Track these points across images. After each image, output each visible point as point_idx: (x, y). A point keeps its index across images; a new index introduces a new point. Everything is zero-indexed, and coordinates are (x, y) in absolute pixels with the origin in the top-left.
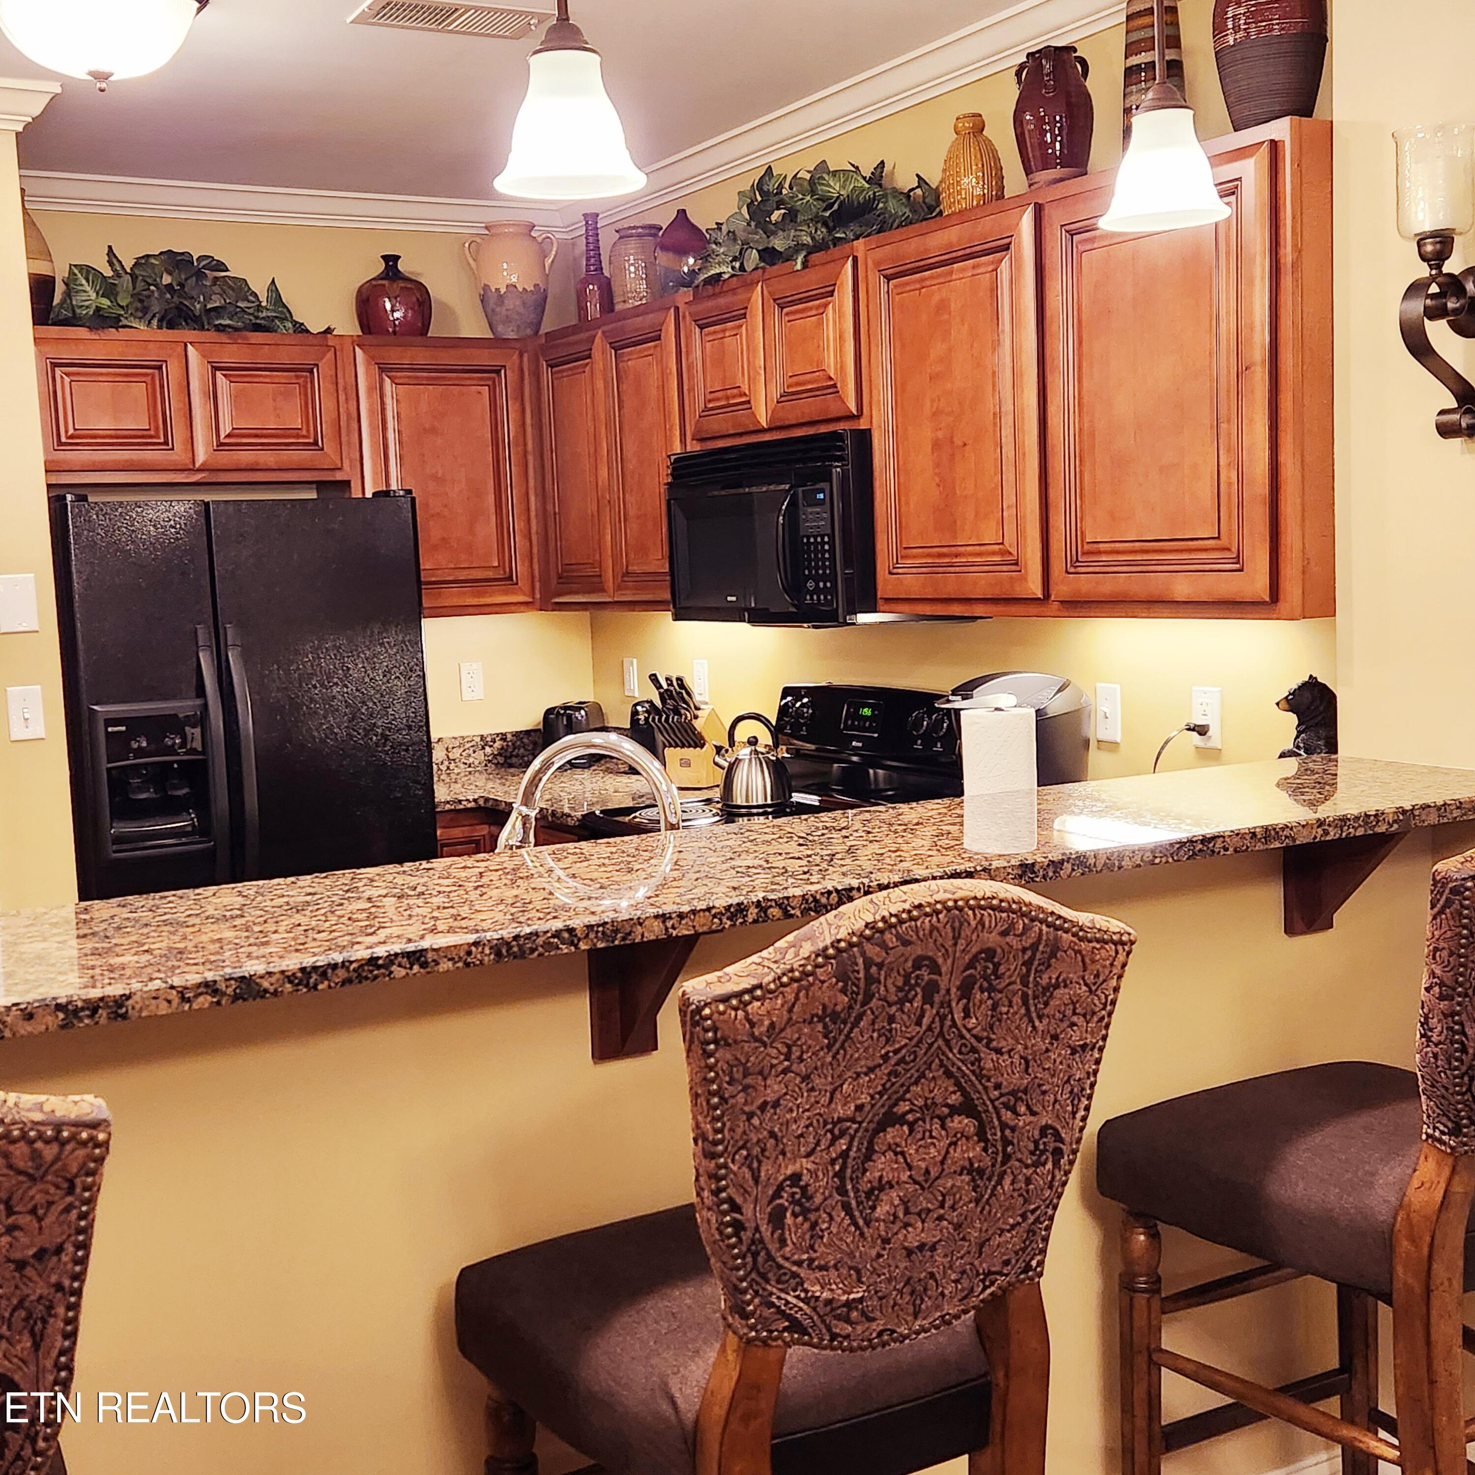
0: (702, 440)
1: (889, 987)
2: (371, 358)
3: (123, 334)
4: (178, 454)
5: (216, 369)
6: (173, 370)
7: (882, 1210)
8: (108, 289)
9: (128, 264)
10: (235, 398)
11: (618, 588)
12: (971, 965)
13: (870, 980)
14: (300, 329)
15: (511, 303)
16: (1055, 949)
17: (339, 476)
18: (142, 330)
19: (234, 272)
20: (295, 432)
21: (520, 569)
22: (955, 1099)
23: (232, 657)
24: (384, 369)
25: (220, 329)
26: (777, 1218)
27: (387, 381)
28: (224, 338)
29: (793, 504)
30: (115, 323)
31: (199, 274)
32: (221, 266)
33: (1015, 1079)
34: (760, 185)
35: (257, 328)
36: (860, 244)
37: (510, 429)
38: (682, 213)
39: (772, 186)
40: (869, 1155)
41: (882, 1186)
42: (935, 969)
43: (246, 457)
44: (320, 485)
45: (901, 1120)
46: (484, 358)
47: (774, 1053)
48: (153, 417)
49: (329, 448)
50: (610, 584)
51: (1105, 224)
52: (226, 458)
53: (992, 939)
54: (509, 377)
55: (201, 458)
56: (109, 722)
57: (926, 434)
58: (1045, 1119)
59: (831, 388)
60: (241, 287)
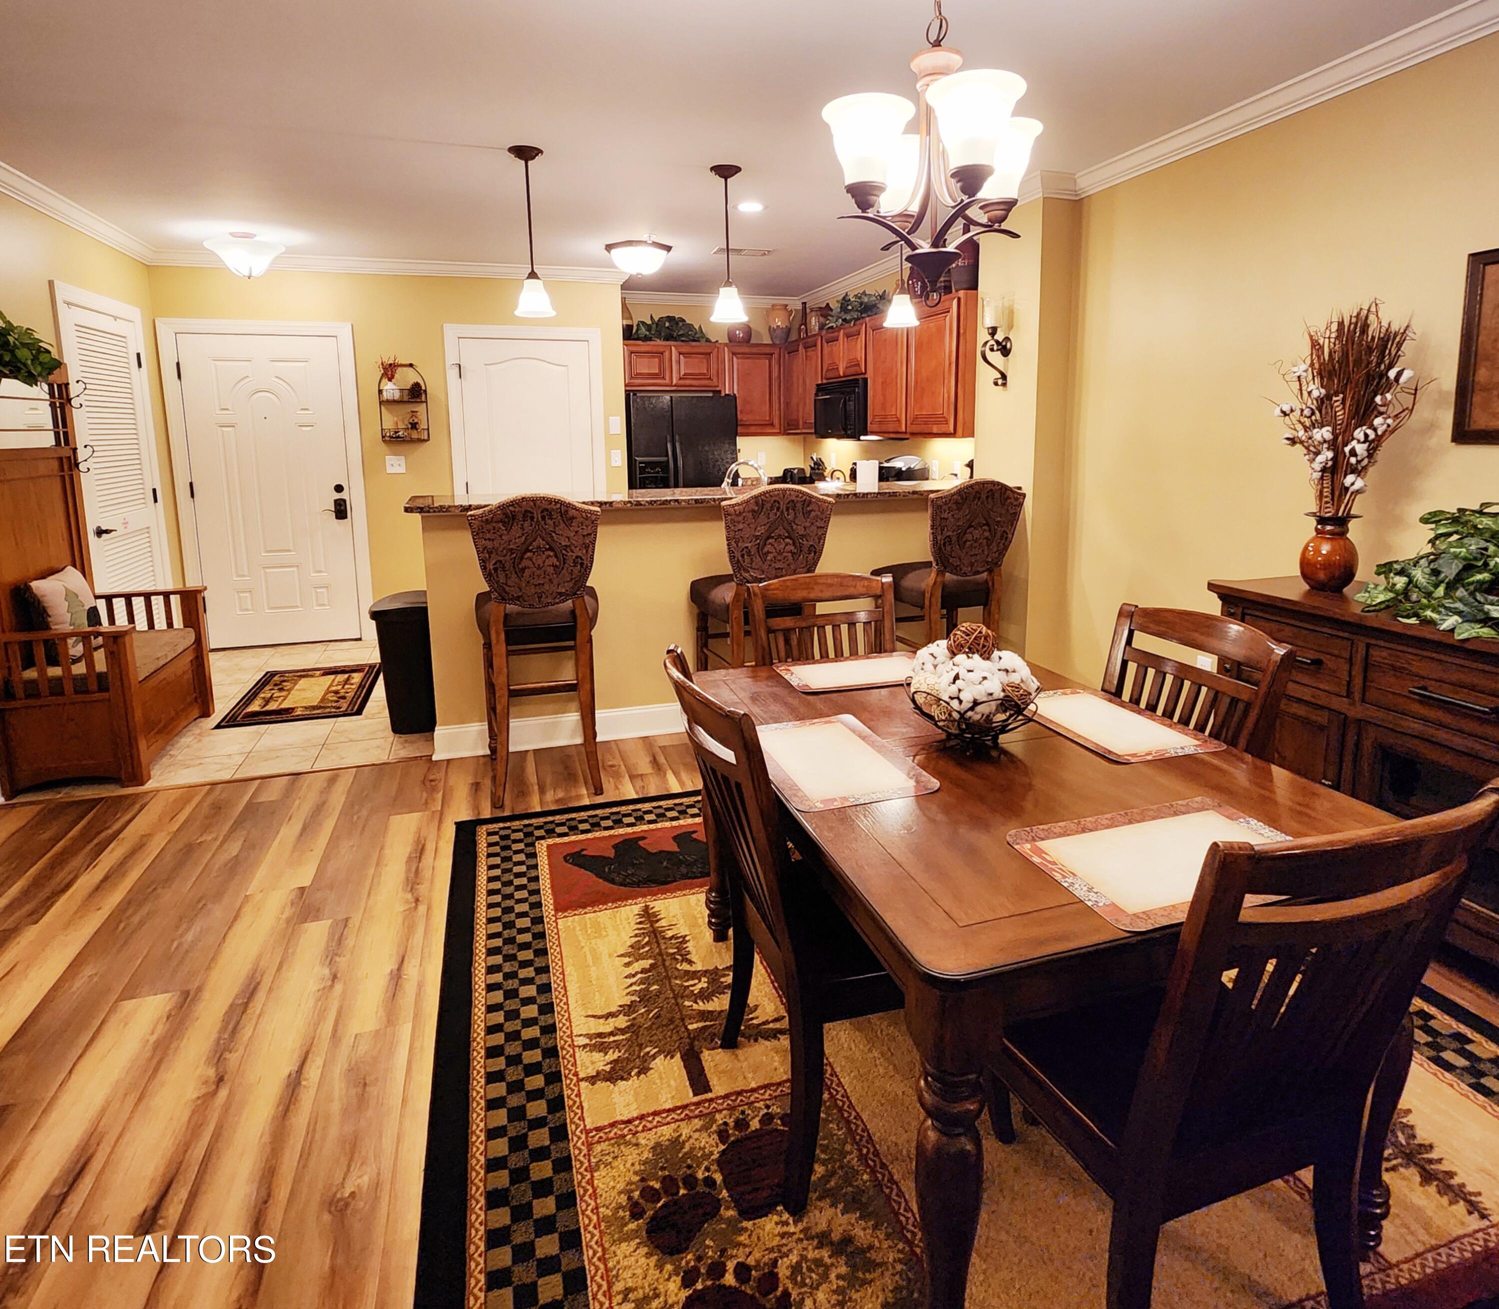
0: (827, 379)
1: (768, 506)
2: (729, 350)
3: (652, 343)
4: (667, 381)
5: (680, 354)
6: (667, 354)
7: (769, 558)
8: (649, 328)
9: (656, 319)
10: (686, 363)
11: (804, 428)
12: (788, 503)
13: (763, 504)
14: (708, 340)
15: (778, 332)
16: (810, 502)
17: (718, 389)
18: (659, 342)
19: (688, 322)
20: (704, 374)
21: (776, 422)
22: (786, 535)
23: (678, 445)
24: (734, 354)
25: (683, 341)
26: (743, 556)
27: (735, 359)
28: (683, 344)
29: (845, 401)
30: (650, 339)
31: (677, 323)
32: (683, 321)
33: (802, 532)
34: (844, 298)
35: (694, 341)
36: (867, 319)
37: (775, 374)
38: (828, 304)
39: (847, 298)
40: (765, 545)
41: (768, 552)
42: (779, 503)
43: (688, 382)
44: (713, 392)
45: (773, 537)
46: (767, 350)
47: (740, 518)
48: (660, 369)
49: (715, 379)
50: (801, 426)
51: (885, 325)
52: (682, 382)
53: (794, 498)
54: (775, 356)
55: (674, 382)
56: (640, 463)
57: (880, 380)
58: (811, 543)
59: (858, 365)
60: (691, 326)
